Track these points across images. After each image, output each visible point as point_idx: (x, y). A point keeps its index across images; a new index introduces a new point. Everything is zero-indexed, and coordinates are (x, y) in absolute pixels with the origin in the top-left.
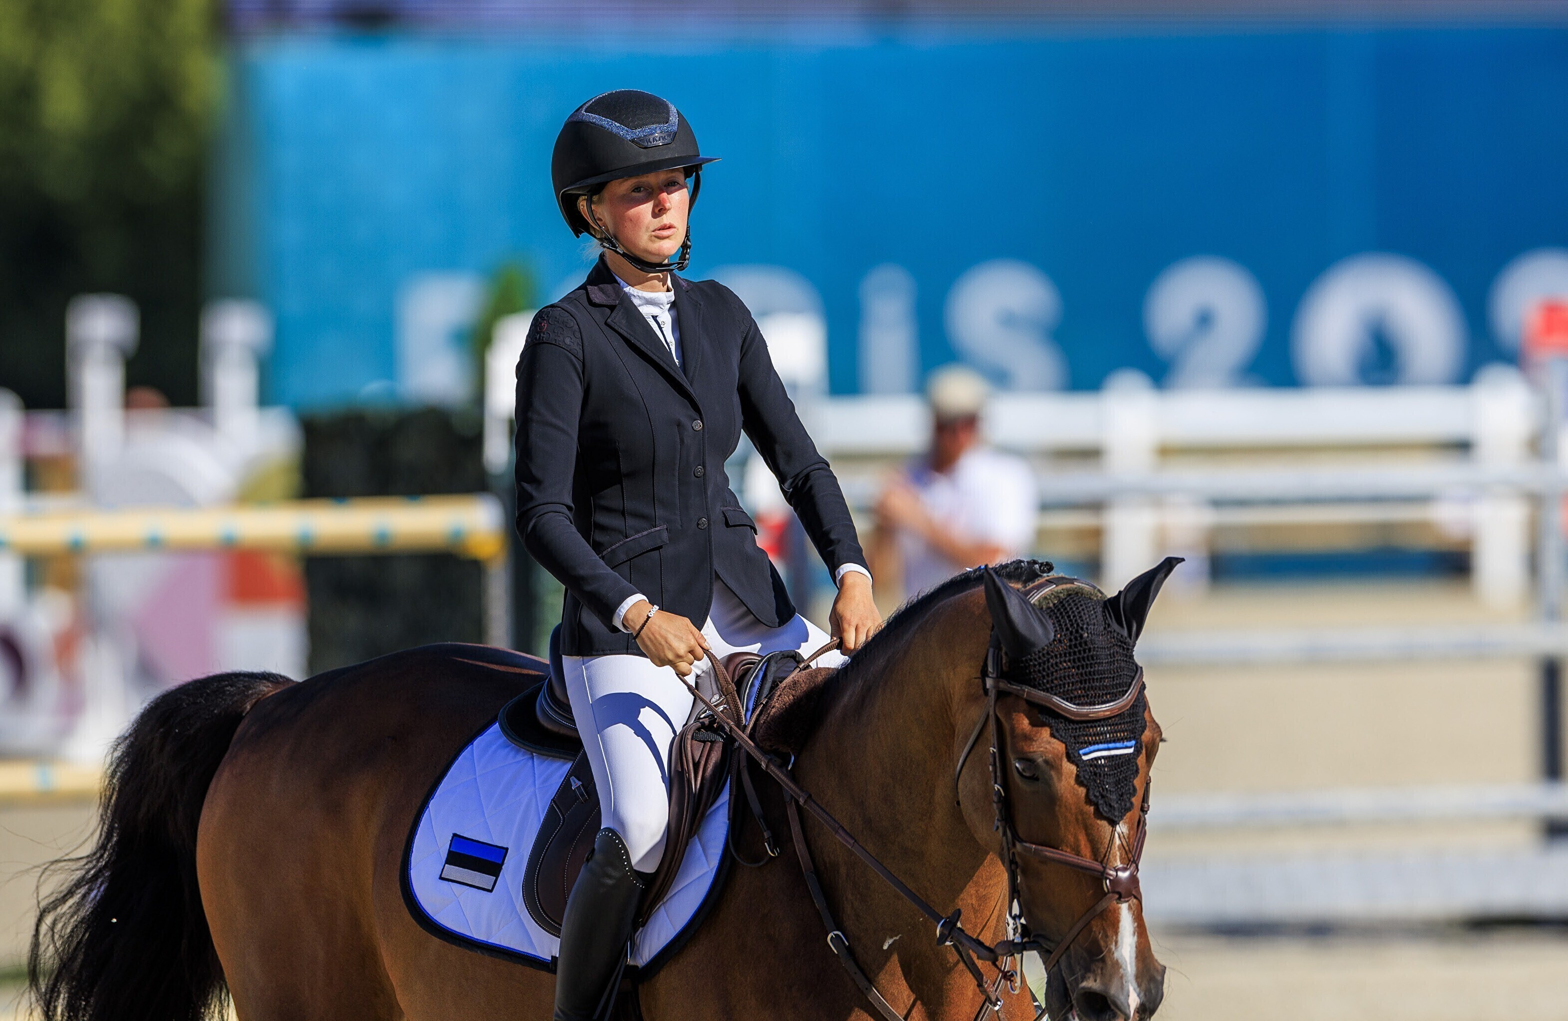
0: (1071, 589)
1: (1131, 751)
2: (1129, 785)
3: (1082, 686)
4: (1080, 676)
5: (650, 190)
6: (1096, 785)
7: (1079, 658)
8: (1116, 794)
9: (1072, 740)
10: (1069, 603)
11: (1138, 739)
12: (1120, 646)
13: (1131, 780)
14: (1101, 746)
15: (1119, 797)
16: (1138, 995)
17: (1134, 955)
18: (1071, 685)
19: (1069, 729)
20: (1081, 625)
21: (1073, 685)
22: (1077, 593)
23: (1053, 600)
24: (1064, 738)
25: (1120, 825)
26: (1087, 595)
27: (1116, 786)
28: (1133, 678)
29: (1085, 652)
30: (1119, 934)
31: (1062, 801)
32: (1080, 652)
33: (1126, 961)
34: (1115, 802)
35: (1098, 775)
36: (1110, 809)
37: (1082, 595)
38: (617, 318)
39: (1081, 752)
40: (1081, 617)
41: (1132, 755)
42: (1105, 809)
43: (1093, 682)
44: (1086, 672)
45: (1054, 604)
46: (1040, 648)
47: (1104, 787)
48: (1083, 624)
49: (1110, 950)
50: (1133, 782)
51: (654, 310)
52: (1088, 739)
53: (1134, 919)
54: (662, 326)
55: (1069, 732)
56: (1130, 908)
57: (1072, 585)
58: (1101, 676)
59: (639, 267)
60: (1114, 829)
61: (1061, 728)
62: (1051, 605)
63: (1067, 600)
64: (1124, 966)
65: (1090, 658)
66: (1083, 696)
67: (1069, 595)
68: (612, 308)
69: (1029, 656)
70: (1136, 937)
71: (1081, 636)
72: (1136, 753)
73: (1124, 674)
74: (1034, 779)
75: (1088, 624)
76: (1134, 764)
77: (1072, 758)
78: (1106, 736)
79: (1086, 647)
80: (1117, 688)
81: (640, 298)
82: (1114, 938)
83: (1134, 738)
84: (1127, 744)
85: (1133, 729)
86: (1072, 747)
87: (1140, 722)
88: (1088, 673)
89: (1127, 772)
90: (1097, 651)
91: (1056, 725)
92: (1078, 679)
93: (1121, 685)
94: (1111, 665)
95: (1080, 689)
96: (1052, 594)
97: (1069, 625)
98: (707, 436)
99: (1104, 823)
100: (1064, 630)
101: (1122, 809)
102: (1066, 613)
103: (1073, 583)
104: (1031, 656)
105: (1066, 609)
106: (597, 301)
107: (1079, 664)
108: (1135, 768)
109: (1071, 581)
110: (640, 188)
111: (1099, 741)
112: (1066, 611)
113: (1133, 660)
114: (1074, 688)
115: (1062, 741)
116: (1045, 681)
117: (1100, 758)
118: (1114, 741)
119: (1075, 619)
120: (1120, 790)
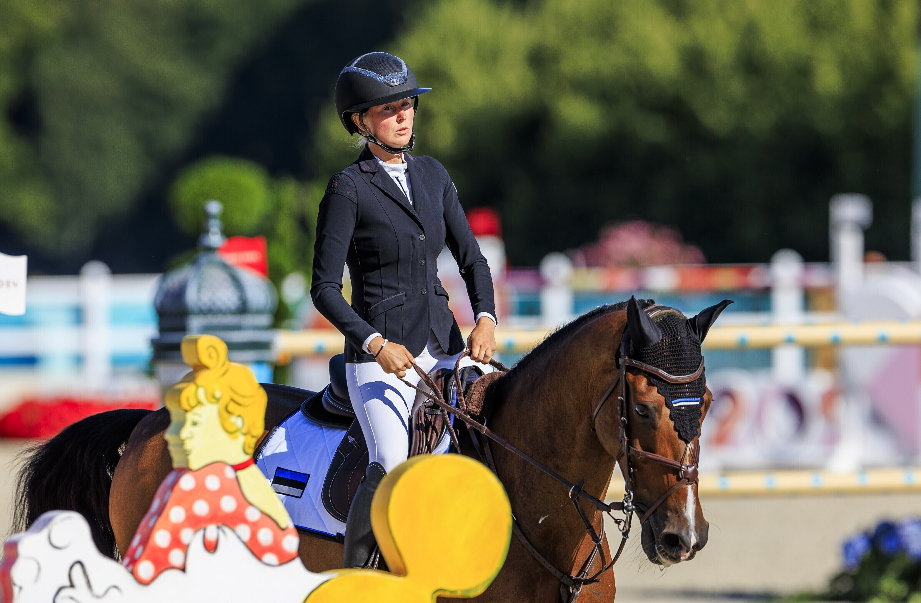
0: (670, 313)
1: (698, 403)
2: (696, 422)
3: (675, 366)
4: (675, 360)
5: (394, 109)
6: (679, 420)
7: (675, 351)
8: (689, 426)
9: (668, 395)
10: (669, 320)
11: (702, 397)
13: (698, 419)
14: (683, 399)
15: (691, 428)
16: (696, 538)
17: (694, 516)
18: (670, 365)
19: (667, 389)
20: (677, 333)
21: (671, 365)
22: (672, 315)
23: (660, 318)
24: (664, 394)
25: (691, 443)
26: (678, 317)
27: (690, 422)
28: (700, 363)
29: (678, 347)
30: (687, 503)
31: (660, 429)
32: (676, 347)
33: (690, 519)
34: (689, 431)
35: (681, 415)
36: (686, 434)
37: (675, 316)
38: (377, 179)
39: (673, 402)
40: (676, 328)
41: (698, 406)
42: (683, 434)
43: (682, 364)
44: (678, 358)
45: (660, 321)
46: (654, 343)
47: (684, 422)
48: (678, 332)
49: (682, 511)
50: (698, 420)
51: (396, 174)
52: (677, 395)
53: (694, 495)
54: (401, 182)
55: (667, 390)
56: (692, 488)
57: (670, 311)
58: (685, 361)
59: (389, 151)
60: (687, 445)
61: (662, 388)
62: (659, 321)
63: (668, 319)
64: (689, 521)
65: (681, 351)
66: (676, 371)
67: (668, 316)
68: (373, 173)
69: (648, 348)
70: (695, 505)
71: (677, 339)
72: (700, 404)
73: (696, 361)
74: (646, 416)
75: (680, 333)
76: (699, 410)
77: (668, 405)
78: (686, 394)
79: (679, 345)
80: (693, 369)
81: (388, 168)
82: (685, 505)
83: (700, 396)
84: (696, 399)
85: (700, 391)
86: (668, 399)
87: (703, 388)
88: (679, 359)
89: (695, 415)
90: (685, 347)
91: (660, 386)
92: (674, 362)
93: (694, 367)
94: (690, 355)
95: (674, 367)
96: (660, 315)
97: (670, 333)
98: (427, 243)
99: (682, 442)
100: (667, 334)
101: (692, 435)
102: (668, 326)
103: (670, 310)
104: (649, 347)
105: (667, 323)
106: (365, 170)
107: (675, 354)
108: (699, 413)
109: (669, 308)
110: (388, 107)
111: (682, 397)
112: (668, 325)
113: (701, 353)
114: (671, 366)
115: (662, 395)
116: (656, 362)
117: (681, 406)
118: (690, 397)
119: (673, 329)
120: (692, 424)
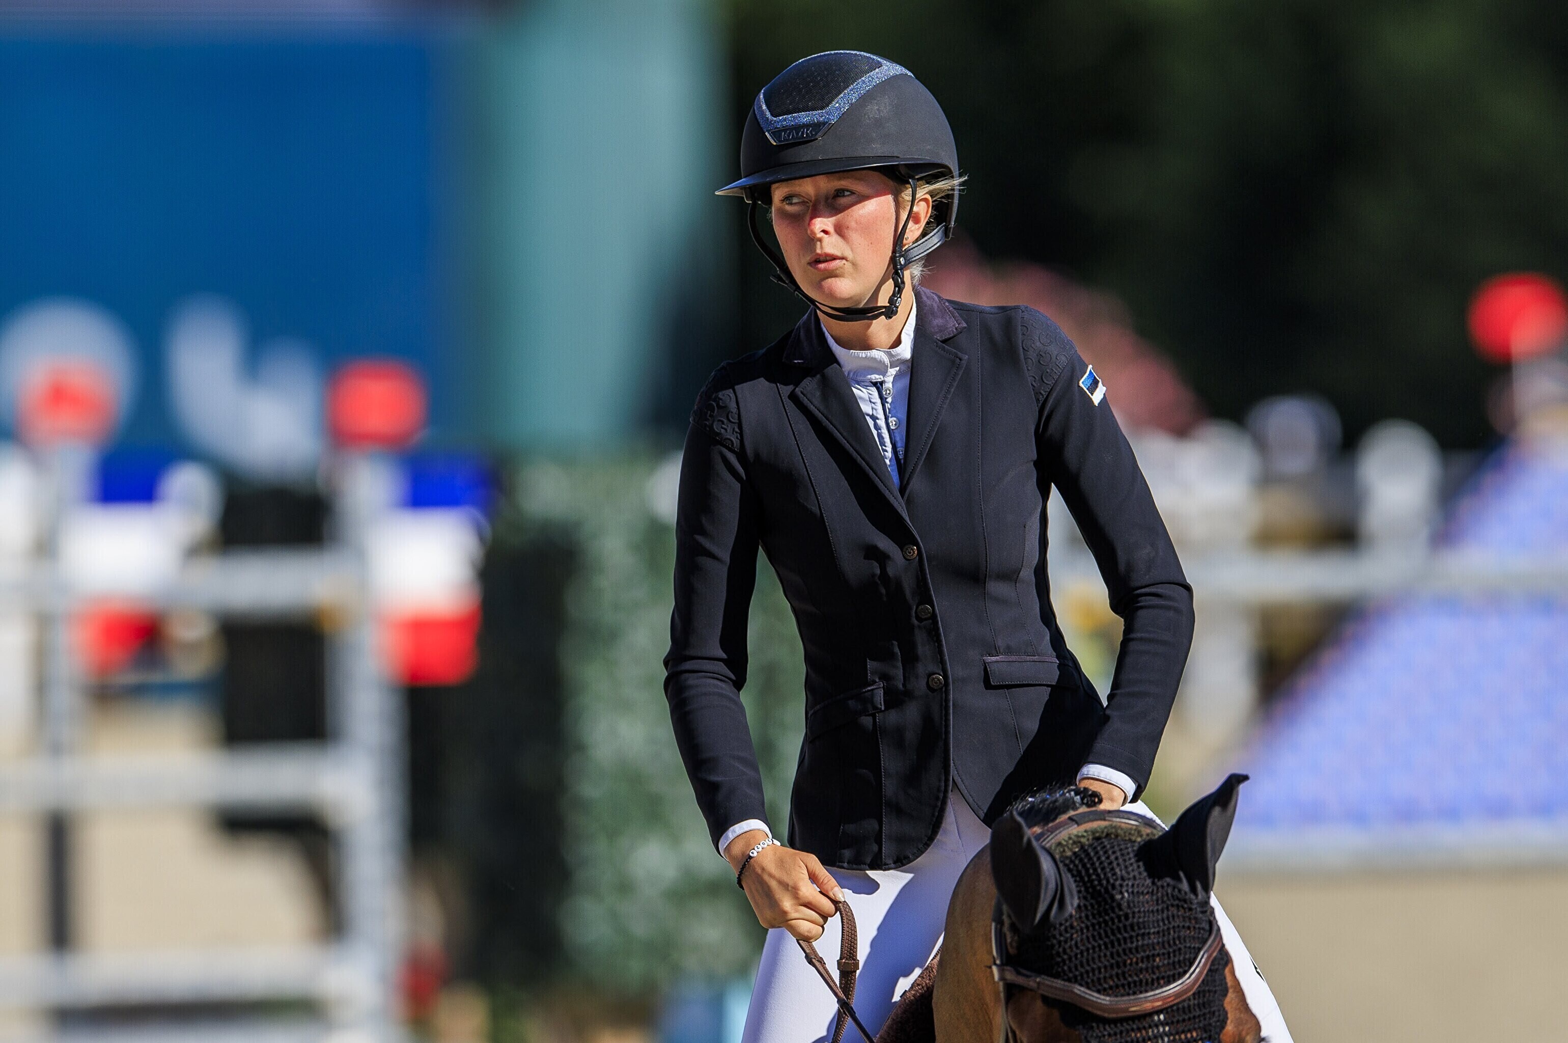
0: (1099, 829)
3: (1119, 971)
5: (810, 203)
7: (1112, 931)
12: (1178, 906)
23: (1071, 846)
28: (1205, 941)
29: (1119, 921)
32: (1112, 920)
37: (1116, 837)
43: (1138, 964)
45: (1074, 853)
48: (1116, 880)
62: (1070, 854)
65: (1129, 928)
67: (1096, 839)
71: (1113, 898)
73: (1190, 941)
90: (1140, 917)
93: (1179, 964)
94: (1164, 935)
97: (1096, 883)
100: (1091, 889)
119: (1104, 872)
